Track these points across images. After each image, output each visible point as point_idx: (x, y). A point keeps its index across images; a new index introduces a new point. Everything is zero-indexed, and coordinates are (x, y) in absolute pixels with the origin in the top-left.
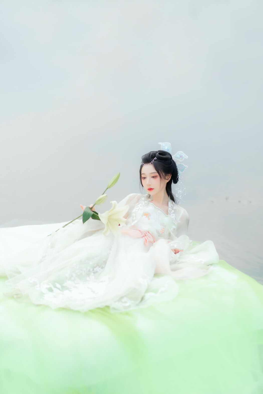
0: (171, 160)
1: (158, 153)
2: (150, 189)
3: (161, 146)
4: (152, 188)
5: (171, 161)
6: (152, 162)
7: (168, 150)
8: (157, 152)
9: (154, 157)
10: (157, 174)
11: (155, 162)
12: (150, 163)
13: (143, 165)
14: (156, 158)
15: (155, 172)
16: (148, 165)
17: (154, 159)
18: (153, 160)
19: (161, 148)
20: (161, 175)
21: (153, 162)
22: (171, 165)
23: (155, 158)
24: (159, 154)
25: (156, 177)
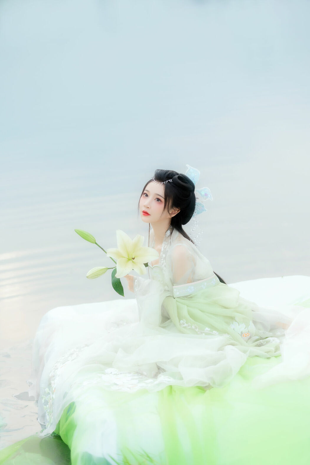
1: (178, 176)
2: (146, 213)
3: (188, 170)
4: (149, 213)
6: (165, 182)
8: (177, 174)
9: (170, 178)
10: (163, 200)
11: (169, 184)
12: (162, 183)
14: (171, 181)
15: (162, 196)
16: (158, 184)
17: (169, 180)
18: (167, 181)
19: (187, 171)
21: (165, 183)
24: (179, 178)
25: (160, 201)
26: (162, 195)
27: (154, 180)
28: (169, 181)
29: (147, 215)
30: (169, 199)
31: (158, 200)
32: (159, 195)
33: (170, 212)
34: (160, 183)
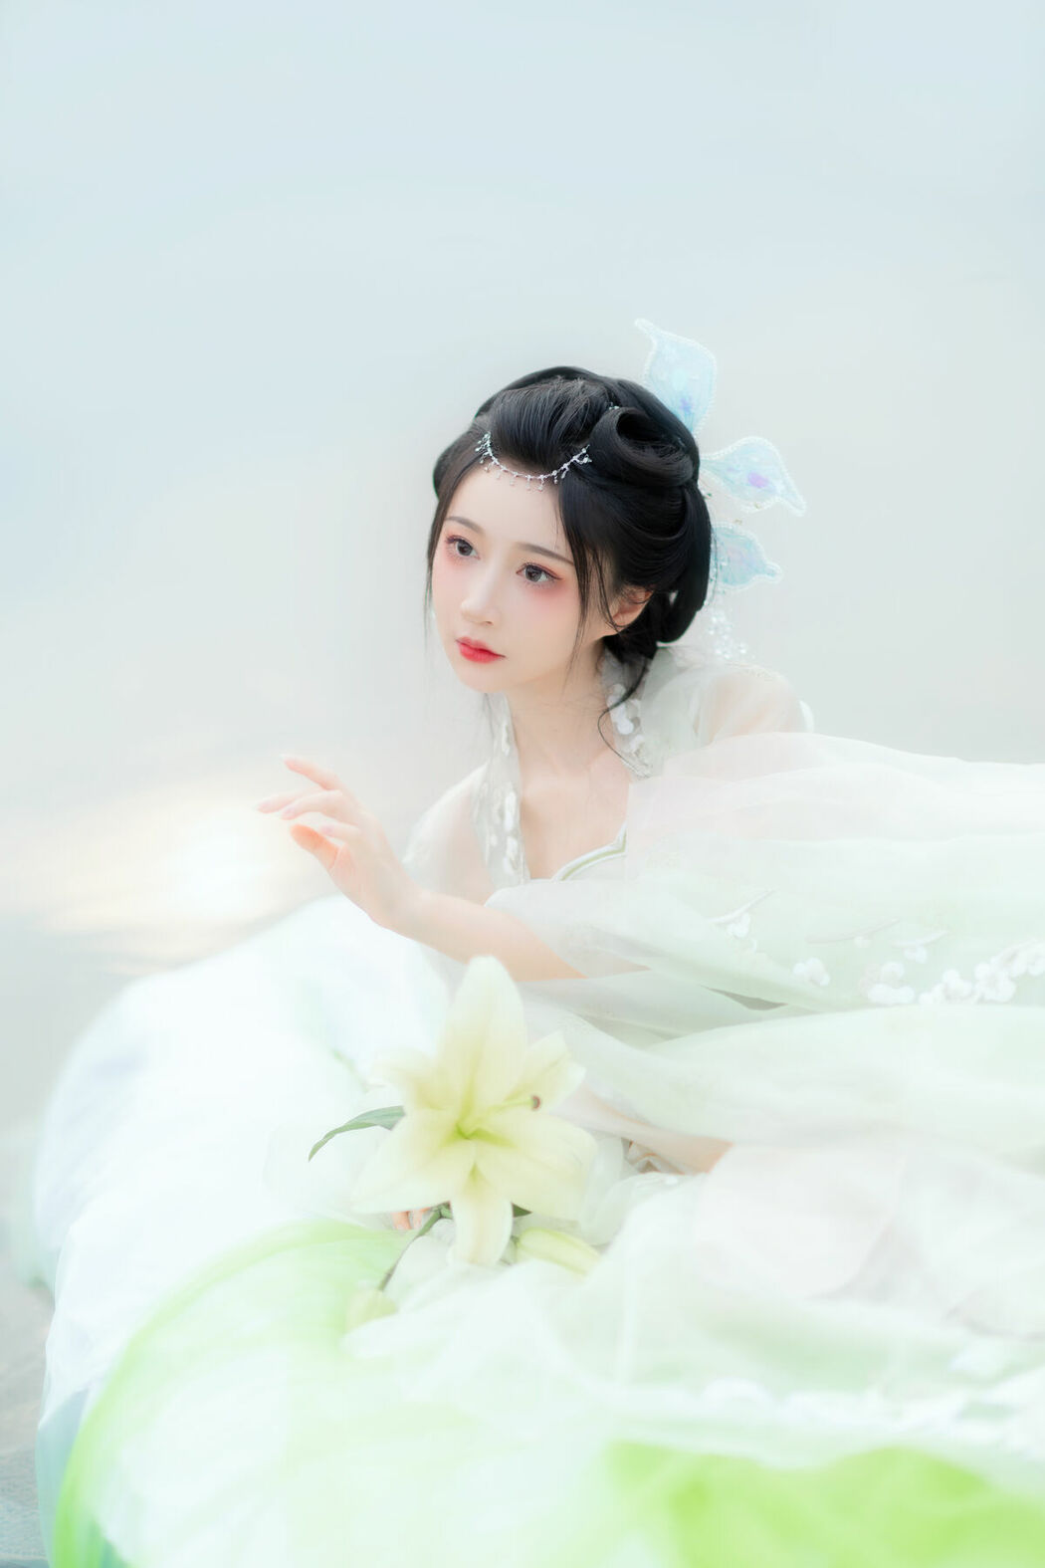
0: (688, 497)
2: (477, 650)
6: (555, 473)
11: (578, 484)
12: (542, 477)
14: (586, 460)
15: (557, 551)
17: (575, 458)
18: (566, 466)
20: (594, 582)
21: (559, 475)
23: (581, 458)
24: (627, 426)
25: (543, 578)
26: (557, 547)
27: (495, 460)
28: (573, 466)
29: (485, 661)
30: (595, 557)
31: (533, 572)
33: (614, 608)
34: (529, 477)
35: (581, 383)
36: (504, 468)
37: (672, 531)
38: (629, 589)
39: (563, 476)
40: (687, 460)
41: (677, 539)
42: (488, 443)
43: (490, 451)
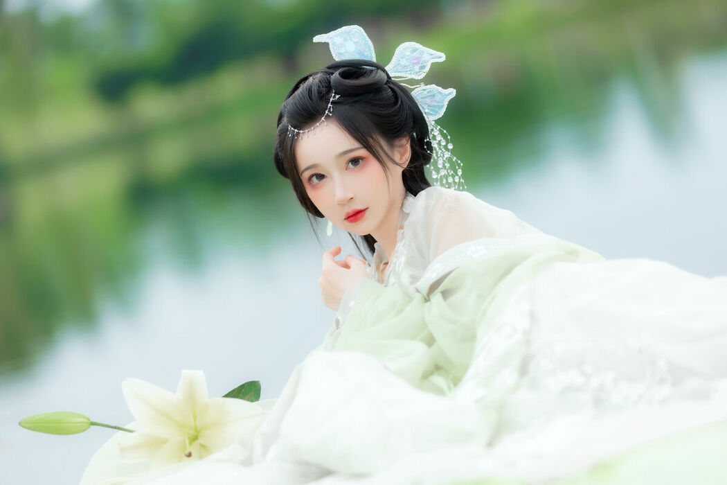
0: (392, 86)
2: (355, 216)
4: (361, 207)
5: (392, 90)
6: (327, 112)
7: (360, 53)
10: (363, 152)
11: (341, 108)
12: (323, 119)
13: (298, 133)
14: (337, 97)
17: (331, 99)
18: (329, 105)
21: (329, 111)
22: (399, 103)
23: (334, 97)
24: (343, 75)
25: (360, 161)
26: (354, 145)
27: (301, 131)
28: (332, 103)
29: (362, 217)
30: (373, 138)
31: (355, 161)
32: (346, 153)
33: (397, 157)
34: (318, 124)
35: (311, 78)
36: (307, 131)
37: (396, 103)
38: (397, 142)
39: (332, 110)
40: (380, 72)
41: (400, 106)
42: (292, 129)
43: (296, 131)
